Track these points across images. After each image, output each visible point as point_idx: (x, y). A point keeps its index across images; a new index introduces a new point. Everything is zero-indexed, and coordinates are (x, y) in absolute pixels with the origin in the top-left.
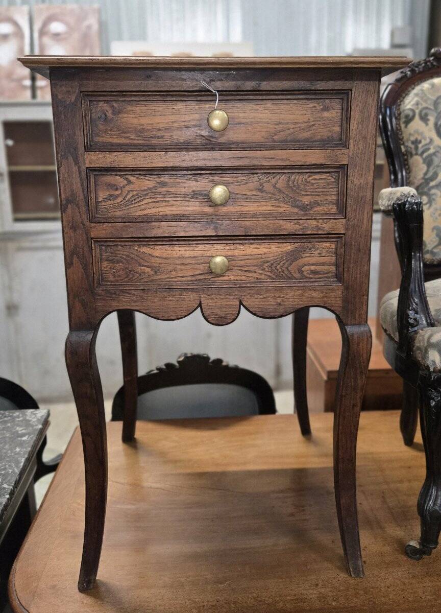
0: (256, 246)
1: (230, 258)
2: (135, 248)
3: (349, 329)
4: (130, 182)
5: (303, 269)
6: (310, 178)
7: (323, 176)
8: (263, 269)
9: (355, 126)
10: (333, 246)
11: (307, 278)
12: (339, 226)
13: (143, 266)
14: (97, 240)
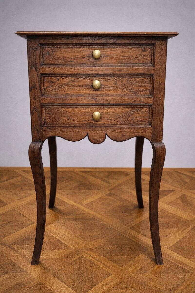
0: (114, 109)
1: (102, 114)
2: (60, 108)
3: (155, 145)
4: (58, 80)
5: (134, 119)
6: (138, 79)
7: (143, 79)
8: (117, 119)
9: (157, 58)
10: (148, 109)
11: (136, 123)
12: (150, 101)
13: (63, 116)
14: (44, 105)
